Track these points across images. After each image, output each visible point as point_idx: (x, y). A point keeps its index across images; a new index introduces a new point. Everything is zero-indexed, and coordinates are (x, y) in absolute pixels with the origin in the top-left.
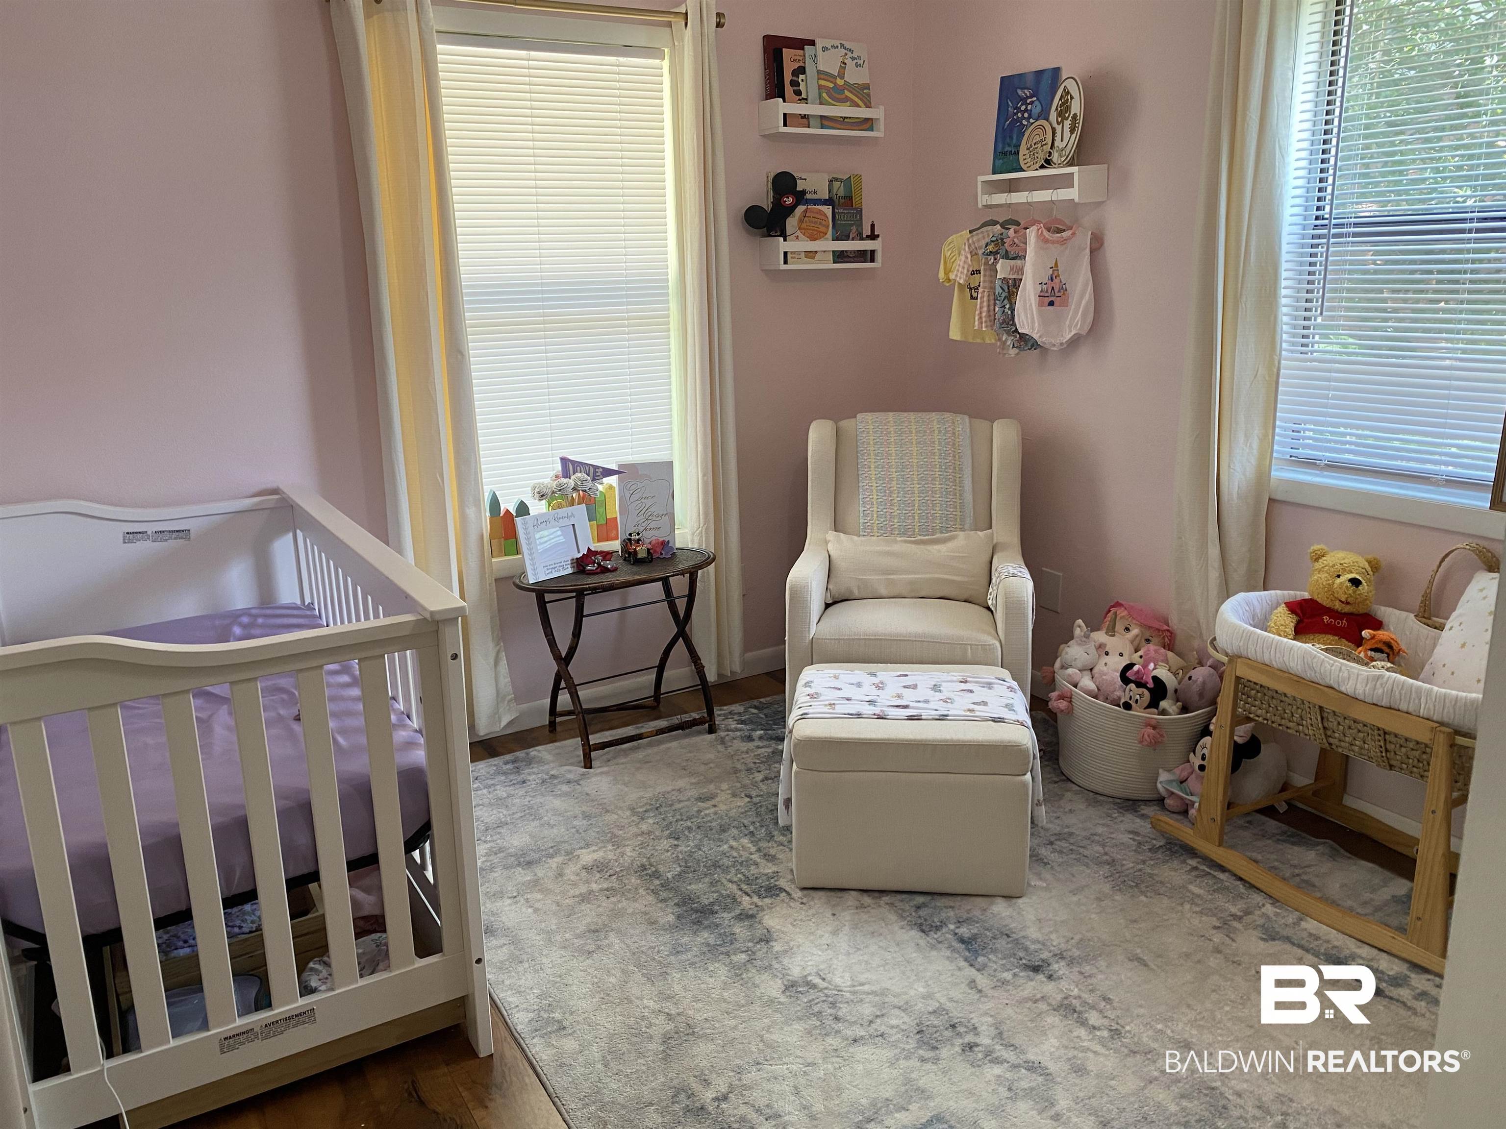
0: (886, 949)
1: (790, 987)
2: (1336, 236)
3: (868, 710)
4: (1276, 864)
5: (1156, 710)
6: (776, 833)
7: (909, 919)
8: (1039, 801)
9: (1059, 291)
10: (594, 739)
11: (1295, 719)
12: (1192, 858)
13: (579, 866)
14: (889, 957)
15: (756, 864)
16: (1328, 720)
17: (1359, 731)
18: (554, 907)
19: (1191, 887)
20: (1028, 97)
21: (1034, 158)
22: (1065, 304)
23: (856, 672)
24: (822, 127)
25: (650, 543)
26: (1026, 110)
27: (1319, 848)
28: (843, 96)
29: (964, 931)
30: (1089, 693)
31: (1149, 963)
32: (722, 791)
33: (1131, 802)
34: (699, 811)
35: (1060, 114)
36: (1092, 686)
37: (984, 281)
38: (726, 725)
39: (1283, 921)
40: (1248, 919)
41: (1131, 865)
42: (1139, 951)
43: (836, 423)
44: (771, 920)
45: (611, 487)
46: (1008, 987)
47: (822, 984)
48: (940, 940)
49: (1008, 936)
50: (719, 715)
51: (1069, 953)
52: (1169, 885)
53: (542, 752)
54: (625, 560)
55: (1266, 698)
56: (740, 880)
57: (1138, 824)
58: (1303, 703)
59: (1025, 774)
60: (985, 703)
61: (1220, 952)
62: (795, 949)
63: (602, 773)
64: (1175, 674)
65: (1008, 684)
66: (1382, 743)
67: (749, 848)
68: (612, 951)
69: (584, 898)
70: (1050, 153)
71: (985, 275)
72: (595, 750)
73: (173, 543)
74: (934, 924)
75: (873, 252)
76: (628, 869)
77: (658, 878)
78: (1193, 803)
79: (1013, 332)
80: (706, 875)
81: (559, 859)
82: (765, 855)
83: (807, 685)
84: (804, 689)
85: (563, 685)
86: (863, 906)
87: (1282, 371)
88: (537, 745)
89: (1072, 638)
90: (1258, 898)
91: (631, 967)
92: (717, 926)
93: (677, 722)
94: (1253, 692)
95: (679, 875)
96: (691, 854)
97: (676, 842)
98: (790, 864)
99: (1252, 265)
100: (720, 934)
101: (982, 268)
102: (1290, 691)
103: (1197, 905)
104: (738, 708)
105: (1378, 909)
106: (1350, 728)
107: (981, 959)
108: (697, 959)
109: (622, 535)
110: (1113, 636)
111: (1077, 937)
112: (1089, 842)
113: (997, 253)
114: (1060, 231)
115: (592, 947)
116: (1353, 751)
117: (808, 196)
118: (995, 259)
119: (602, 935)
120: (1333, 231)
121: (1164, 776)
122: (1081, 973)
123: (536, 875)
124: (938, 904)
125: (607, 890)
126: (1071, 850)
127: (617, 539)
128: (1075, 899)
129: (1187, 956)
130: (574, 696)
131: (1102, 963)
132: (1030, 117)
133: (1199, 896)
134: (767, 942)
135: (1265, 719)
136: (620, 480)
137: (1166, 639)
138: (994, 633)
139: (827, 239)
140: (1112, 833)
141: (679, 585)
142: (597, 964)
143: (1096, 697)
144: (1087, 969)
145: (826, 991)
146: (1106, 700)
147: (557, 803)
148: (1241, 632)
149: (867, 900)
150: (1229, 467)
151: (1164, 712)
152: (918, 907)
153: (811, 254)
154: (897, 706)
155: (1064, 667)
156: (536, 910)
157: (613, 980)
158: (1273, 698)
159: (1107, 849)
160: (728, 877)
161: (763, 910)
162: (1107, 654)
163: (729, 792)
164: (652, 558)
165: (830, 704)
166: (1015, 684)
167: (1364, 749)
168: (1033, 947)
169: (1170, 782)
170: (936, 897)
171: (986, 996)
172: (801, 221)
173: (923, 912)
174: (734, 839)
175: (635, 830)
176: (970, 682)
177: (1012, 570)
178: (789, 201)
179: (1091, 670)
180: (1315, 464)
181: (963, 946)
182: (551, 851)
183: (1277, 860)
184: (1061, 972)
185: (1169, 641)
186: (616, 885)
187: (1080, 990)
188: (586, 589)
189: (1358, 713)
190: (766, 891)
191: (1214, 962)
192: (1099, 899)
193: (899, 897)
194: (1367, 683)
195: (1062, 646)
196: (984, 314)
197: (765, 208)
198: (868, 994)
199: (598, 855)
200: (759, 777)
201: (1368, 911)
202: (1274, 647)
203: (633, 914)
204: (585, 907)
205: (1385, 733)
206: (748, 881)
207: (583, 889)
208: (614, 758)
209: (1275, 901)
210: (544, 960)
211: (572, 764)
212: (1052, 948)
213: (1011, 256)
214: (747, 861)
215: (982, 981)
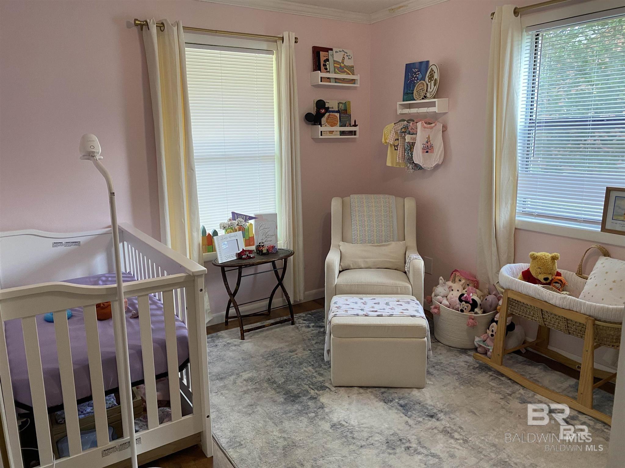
0: (371, 410)
1: (333, 426)
2: (538, 126)
3: (361, 313)
4: (523, 373)
5: (473, 312)
6: (322, 365)
7: (379, 398)
8: (430, 349)
9: (430, 147)
10: (245, 328)
11: (531, 314)
12: (490, 371)
13: (242, 379)
14: (372, 413)
15: (315, 377)
16: (544, 315)
17: (557, 319)
18: (234, 396)
19: (490, 383)
20: (417, 72)
21: (419, 95)
22: (432, 152)
23: (355, 298)
24: (336, 82)
25: (268, 247)
26: (416, 77)
27: (539, 366)
28: (343, 70)
29: (402, 402)
30: (446, 306)
31: (477, 413)
32: (299, 348)
33: (464, 350)
34: (290, 356)
35: (430, 79)
36: (447, 303)
37: (400, 143)
38: (299, 322)
39: (528, 395)
40: (513, 395)
41: (466, 375)
42: (472, 408)
43: (342, 199)
44: (324, 399)
45: (251, 224)
46: (422, 424)
47: (346, 425)
48: (392, 406)
49: (420, 404)
50: (295, 318)
51: (445, 410)
52: (482, 382)
53: (223, 333)
54: (257, 254)
55: (520, 306)
56: (310, 384)
57: (467, 358)
58: (535, 308)
59: (425, 338)
60: (407, 310)
61: (504, 408)
62: (334, 411)
63: (249, 342)
64: (480, 298)
65: (416, 302)
66: (566, 324)
67: (312, 371)
68: (259, 413)
69: (245, 392)
70: (426, 93)
71: (401, 141)
72: (246, 332)
73: (73, 247)
74: (390, 400)
75: (355, 131)
76: (263, 380)
77: (275, 384)
78: (489, 350)
79: (412, 163)
80: (295, 382)
81: (234, 377)
82: (319, 374)
83: (335, 303)
84: (334, 305)
85: (232, 305)
86: (360, 393)
87: (519, 178)
88: (221, 331)
89: (439, 284)
90: (517, 387)
91: (267, 420)
92: (301, 402)
93: (278, 320)
94: (514, 304)
95: (284, 382)
96: (288, 374)
97: (282, 369)
98: (330, 377)
99: (506, 137)
100: (303, 406)
101: (400, 138)
102: (529, 303)
103: (493, 390)
104: (303, 314)
105: (564, 390)
106: (553, 318)
107: (409, 413)
108: (294, 416)
109: (256, 244)
110: (455, 283)
111: (447, 404)
112: (448, 366)
113: (405, 132)
114: (430, 124)
115: (251, 412)
116: (554, 327)
117: (330, 109)
118: (405, 134)
119: (254, 407)
120: (537, 125)
121: (477, 339)
122: (450, 418)
123: (225, 383)
124: (390, 391)
125: (255, 389)
126: (442, 369)
127: (254, 245)
128: (445, 388)
129: (491, 410)
130: (237, 310)
131: (458, 414)
132: (418, 79)
133: (494, 387)
134: (323, 408)
135: (519, 314)
136: (255, 221)
137: (475, 284)
138: (408, 281)
139: (337, 126)
140: (458, 362)
141: (279, 264)
142: (253, 419)
143: (449, 308)
144: (452, 416)
145: (348, 427)
146: (453, 308)
147: (231, 354)
148: (509, 280)
149: (361, 390)
150: (499, 215)
151: (476, 313)
152: (383, 393)
153: (331, 132)
154: (372, 311)
155: (436, 296)
156: (226, 398)
157: (260, 425)
158: (522, 306)
159: (456, 368)
160: (304, 383)
161: (320, 395)
162: (452, 290)
163: (302, 348)
164: (269, 253)
165: (345, 311)
166: (418, 302)
167: (559, 326)
168: (430, 408)
169: (479, 341)
170: (389, 389)
171: (413, 428)
172: (327, 119)
173: (385, 395)
174: (306, 367)
175: (265, 364)
176: (401, 301)
177: (415, 257)
178: (323, 111)
179: (446, 297)
180: (532, 214)
181: (402, 408)
182: (230, 373)
183: (523, 372)
184: (442, 418)
185: (476, 285)
186: (258, 387)
187: (450, 424)
188: (243, 266)
189: (556, 312)
190: (320, 388)
191: (502, 412)
192: (454, 388)
193: (375, 389)
194: (560, 300)
195: (434, 287)
196: (400, 156)
197: (313, 113)
198: (365, 428)
199: (250, 375)
200: (314, 342)
201: (560, 391)
202: (523, 286)
203: (266, 398)
204: (246, 395)
205: (567, 320)
206: (313, 384)
207: (245, 388)
208: (253, 335)
209: (524, 387)
210: (231, 418)
211: (236, 338)
212: (438, 408)
213: (411, 133)
214: (311, 376)
215: (411, 422)
